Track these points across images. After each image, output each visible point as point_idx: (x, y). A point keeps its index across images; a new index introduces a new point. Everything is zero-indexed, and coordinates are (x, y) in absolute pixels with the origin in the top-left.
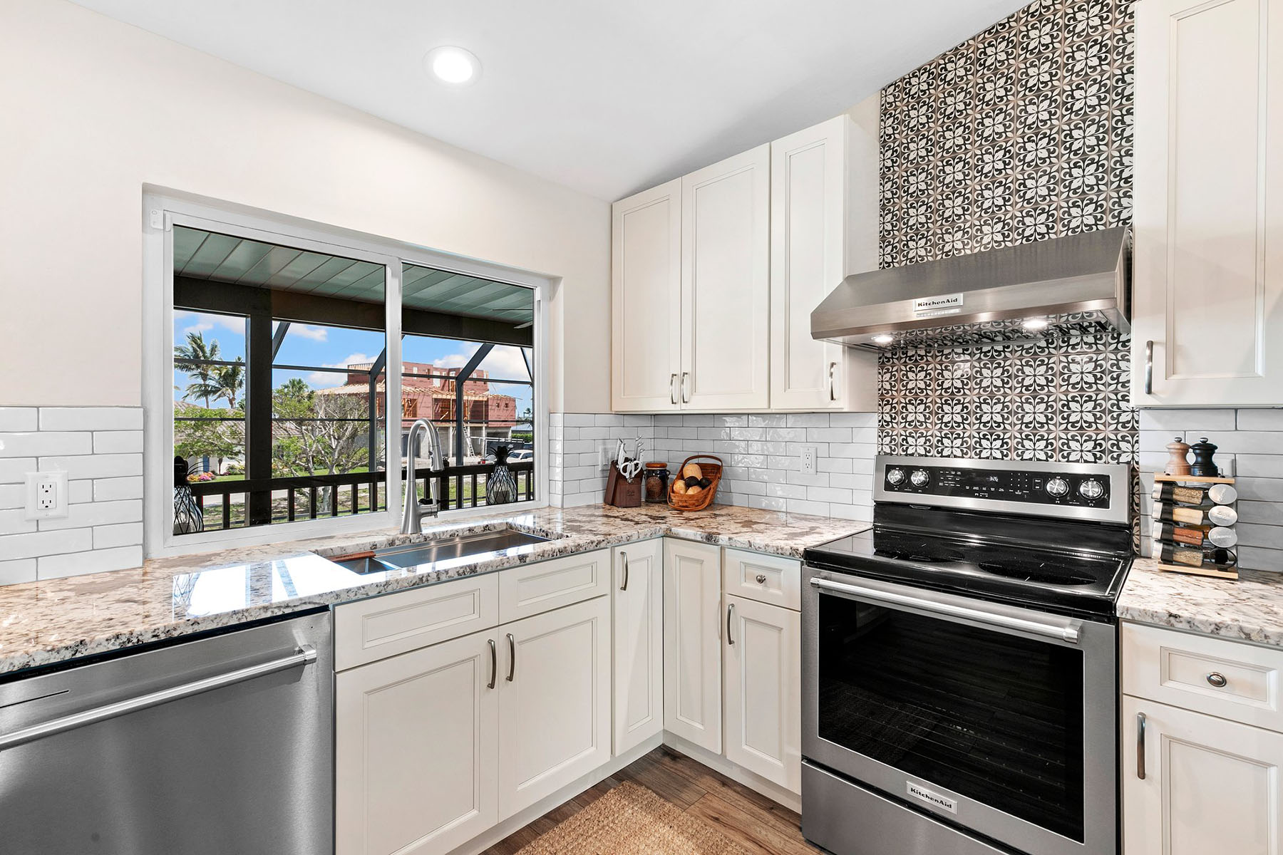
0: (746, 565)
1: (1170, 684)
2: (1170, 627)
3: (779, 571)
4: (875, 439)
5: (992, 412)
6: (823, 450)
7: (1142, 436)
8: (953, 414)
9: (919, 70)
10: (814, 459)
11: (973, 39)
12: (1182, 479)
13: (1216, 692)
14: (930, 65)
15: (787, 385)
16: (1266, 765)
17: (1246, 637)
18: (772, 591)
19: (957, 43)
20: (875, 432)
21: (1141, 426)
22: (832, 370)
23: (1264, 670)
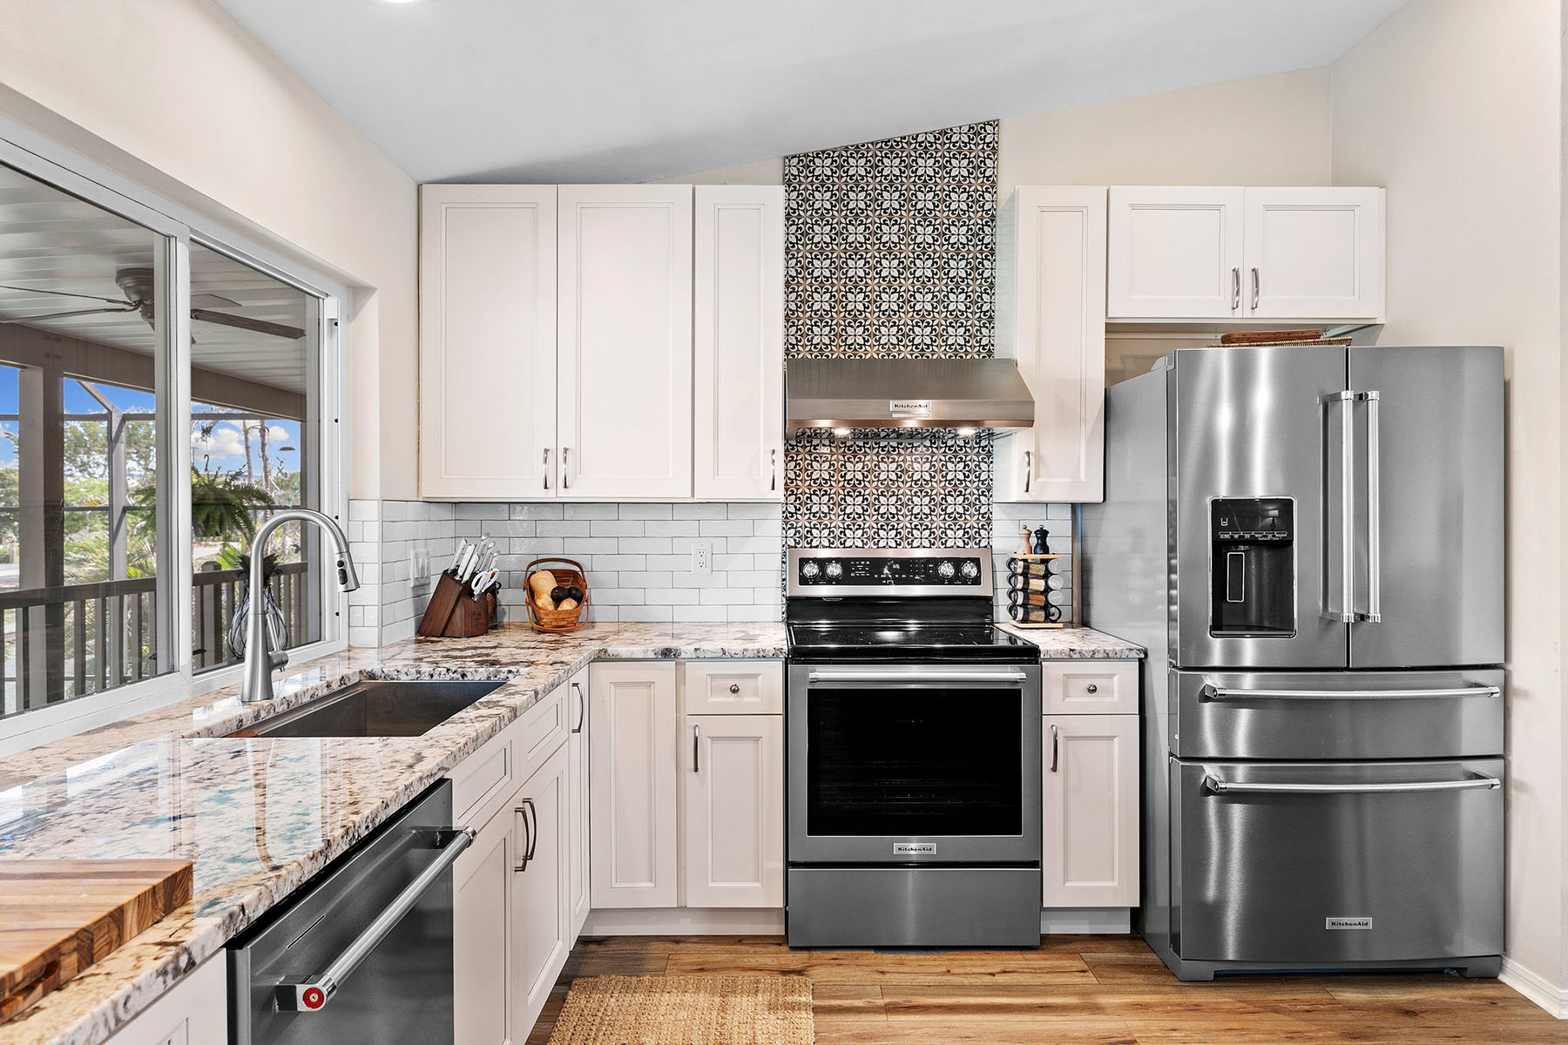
0: (713, 677)
1: (1067, 700)
2: (1071, 659)
3: (755, 676)
4: (779, 532)
5: (888, 505)
6: (719, 545)
7: (995, 524)
8: (854, 505)
9: (823, 152)
10: (709, 555)
11: (872, 144)
12: (1031, 557)
13: (1092, 698)
14: (834, 152)
15: (716, 472)
16: (1111, 738)
17: (1107, 657)
18: (747, 699)
19: (859, 142)
20: (779, 524)
21: (994, 517)
22: (774, 457)
23: (1111, 676)
